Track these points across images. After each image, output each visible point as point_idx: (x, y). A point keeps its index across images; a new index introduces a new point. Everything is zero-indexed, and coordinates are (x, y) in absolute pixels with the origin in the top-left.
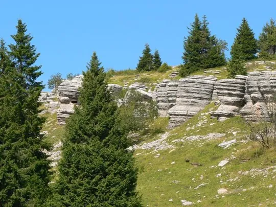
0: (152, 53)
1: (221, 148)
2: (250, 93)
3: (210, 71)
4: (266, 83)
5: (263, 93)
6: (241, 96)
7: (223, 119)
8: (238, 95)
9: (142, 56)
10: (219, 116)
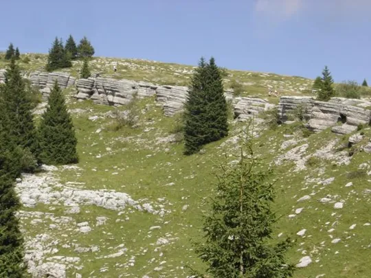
0: (15, 48)
1: (91, 121)
2: (97, 89)
3: (65, 69)
4: (108, 85)
5: (105, 90)
6: (90, 89)
7: (80, 100)
8: (89, 89)
9: (8, 49)
10: (78, 98)
